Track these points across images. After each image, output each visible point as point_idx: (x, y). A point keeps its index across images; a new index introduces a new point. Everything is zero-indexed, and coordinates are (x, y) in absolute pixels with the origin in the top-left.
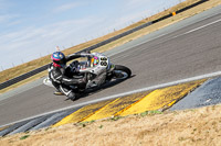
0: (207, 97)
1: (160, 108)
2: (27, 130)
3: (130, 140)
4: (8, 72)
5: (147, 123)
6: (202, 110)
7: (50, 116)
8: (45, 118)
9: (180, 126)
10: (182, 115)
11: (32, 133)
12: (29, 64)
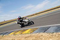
0: (39, 31)
1: (30, 32)
2: (3, 35)
3: (23, 39)
4: (2, 22)
5: (27, 35)
6: (37, 34)
7: (9, 32)
8: (8, 32)
9: (33, 36)
10: (34, 34)
11: (4, 35)
12: (6, 21)
